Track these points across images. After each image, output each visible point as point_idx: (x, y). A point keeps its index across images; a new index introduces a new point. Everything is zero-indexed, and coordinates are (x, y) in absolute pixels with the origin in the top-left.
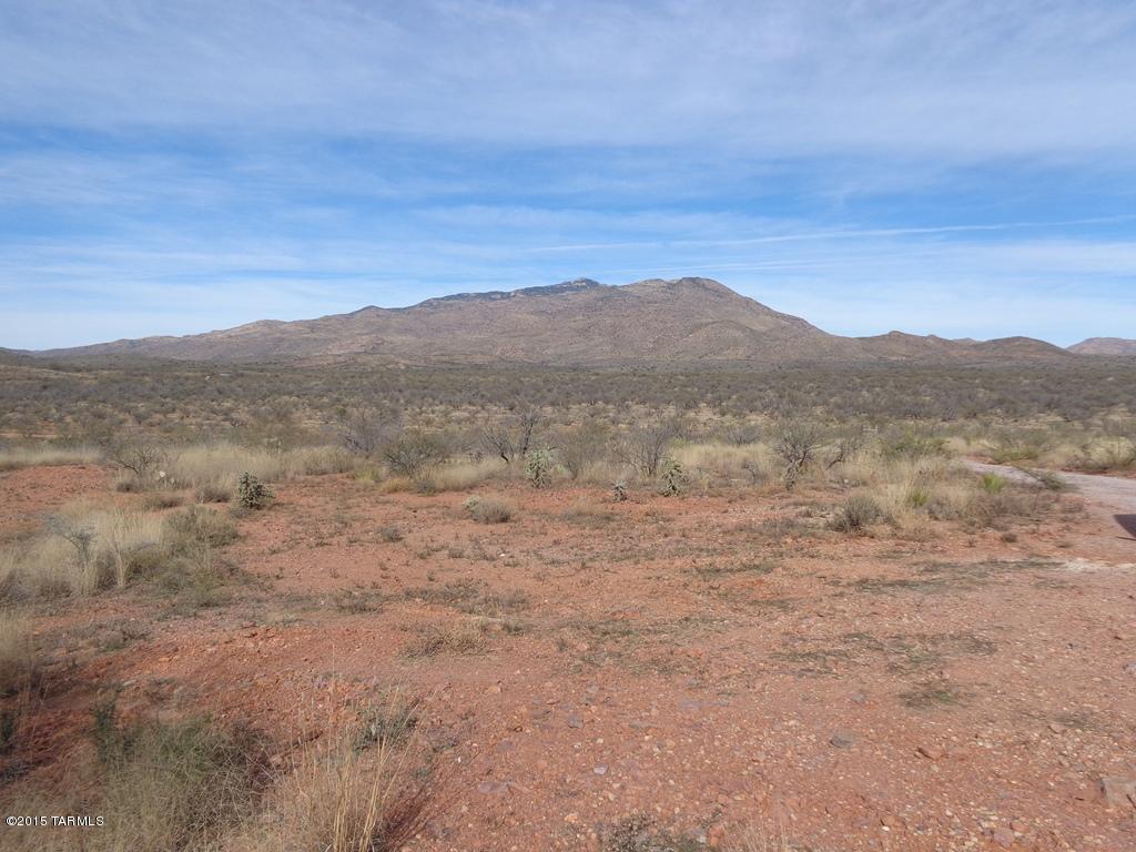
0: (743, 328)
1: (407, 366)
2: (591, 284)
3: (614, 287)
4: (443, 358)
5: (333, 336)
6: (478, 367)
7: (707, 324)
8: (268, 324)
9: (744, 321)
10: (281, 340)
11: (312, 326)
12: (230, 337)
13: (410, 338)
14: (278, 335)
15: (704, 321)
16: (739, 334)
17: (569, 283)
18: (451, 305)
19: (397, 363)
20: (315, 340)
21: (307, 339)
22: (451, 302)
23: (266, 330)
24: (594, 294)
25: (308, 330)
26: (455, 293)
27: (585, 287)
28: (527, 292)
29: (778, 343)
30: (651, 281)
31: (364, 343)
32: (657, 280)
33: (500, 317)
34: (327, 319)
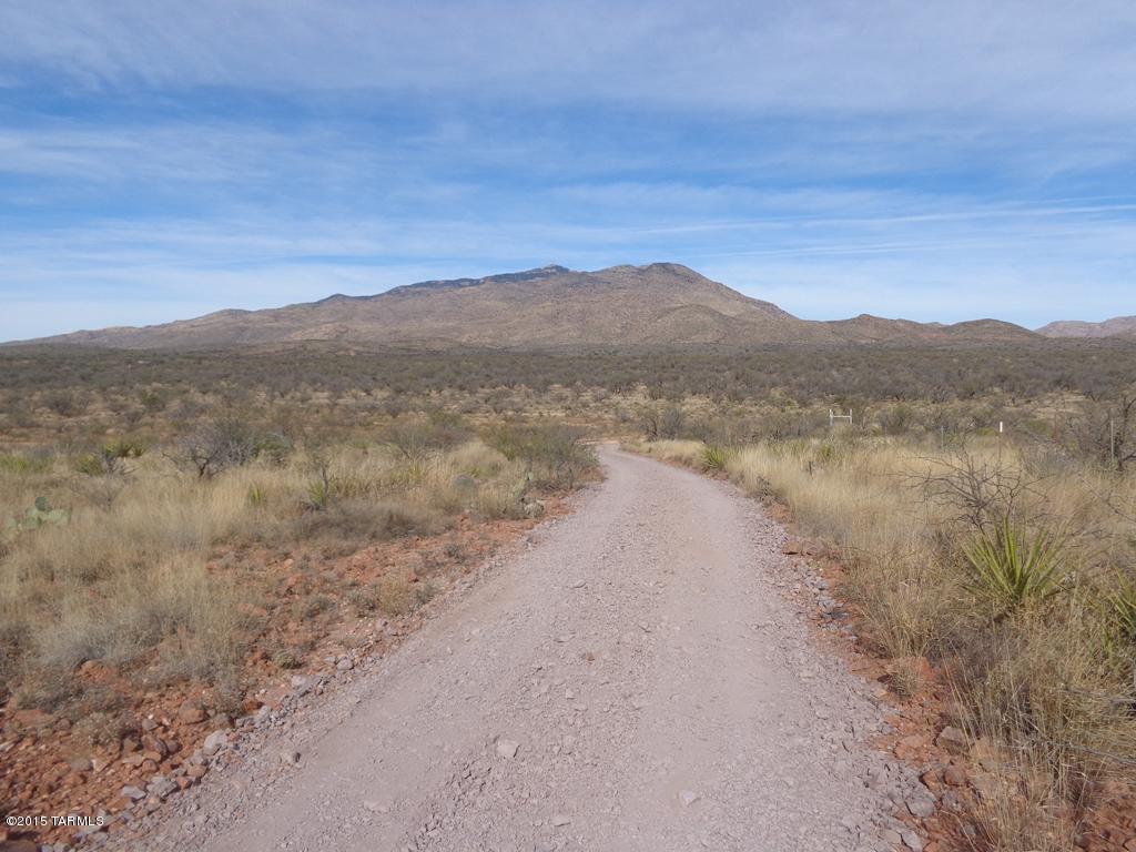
0: (713, 313)
1: (358, 353)
2: (561, 270)
3: (584, 274)
4: (400, 345)
5: (297, 325)
6: (436, 353)
7: (675, 309)
8: (232, 313)
9: (713, 306)
10: (243, 329)
11: (276, 315)
12: (193, 326)
13: (376, 326)
14: (241, 324)
15: (675, 305)
16: (708, 319)
17: (540, 270)
18: (419, 293)
19: (347, 350)
20: (279, 329)
21: (271, 328)
22: (418, 289)
23: (230, 320)
24: (564, 280)
25: (271, 319)
26: (424, 280)
27: (554, 274)
28: (497, 279)
29: (747, 327)
30: (621, 267)
31: (328, 330)
32: (627, 266)
33: (468, 304)
34: (293, 307)
